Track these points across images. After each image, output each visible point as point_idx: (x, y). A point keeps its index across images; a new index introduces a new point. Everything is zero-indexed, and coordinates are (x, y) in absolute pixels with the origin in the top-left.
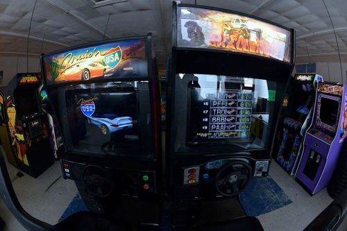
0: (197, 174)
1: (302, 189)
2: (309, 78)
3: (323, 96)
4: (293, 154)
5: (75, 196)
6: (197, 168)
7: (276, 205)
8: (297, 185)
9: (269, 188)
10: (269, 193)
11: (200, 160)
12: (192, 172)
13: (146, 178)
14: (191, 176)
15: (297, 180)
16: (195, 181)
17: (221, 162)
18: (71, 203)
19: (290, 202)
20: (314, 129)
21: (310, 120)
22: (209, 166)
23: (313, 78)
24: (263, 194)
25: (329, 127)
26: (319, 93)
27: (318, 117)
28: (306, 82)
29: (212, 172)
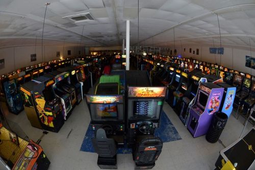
0: (134, 125)
1: (190, 134)
2: (197, 79)
3: (201, 91)
4: (186, 116)
5: (84, 138)
6: (134, 124)
7: (173, 139)
8: (188, 131)
9: (171, 131)
10: (170, 134)
11: (135, 121)
12: (133, 125)
13: (121, 127)
14: (133, 126)
15: (188, 129)
16: (134, 127)
17: (142, 122)
18: (84, 141)
19: (180, 139)
20: (195, 105)
21: (194, 101)
22: (138, 123)
23: (199, 80)
24: (168, 134)
25: (202, 106)
26: (199, 89)
27: (198, 100)
28: (196, 81)
29: (138, 125)
